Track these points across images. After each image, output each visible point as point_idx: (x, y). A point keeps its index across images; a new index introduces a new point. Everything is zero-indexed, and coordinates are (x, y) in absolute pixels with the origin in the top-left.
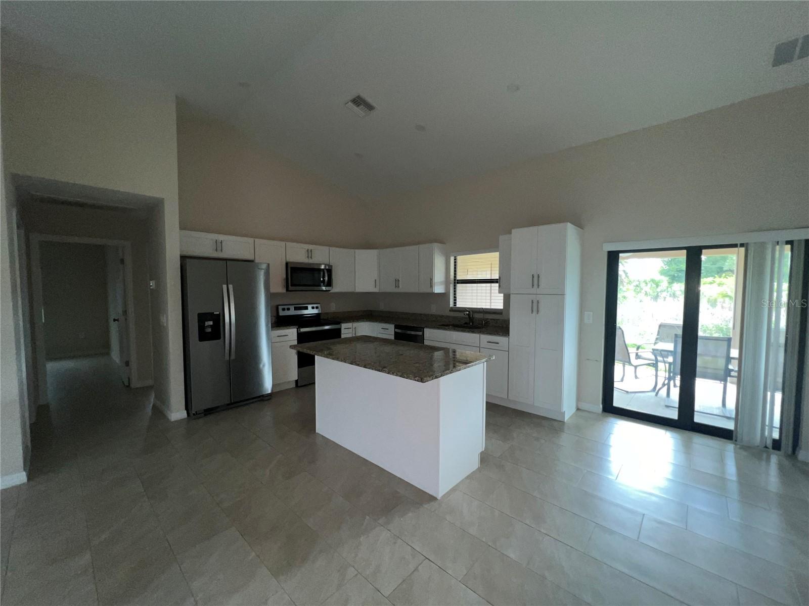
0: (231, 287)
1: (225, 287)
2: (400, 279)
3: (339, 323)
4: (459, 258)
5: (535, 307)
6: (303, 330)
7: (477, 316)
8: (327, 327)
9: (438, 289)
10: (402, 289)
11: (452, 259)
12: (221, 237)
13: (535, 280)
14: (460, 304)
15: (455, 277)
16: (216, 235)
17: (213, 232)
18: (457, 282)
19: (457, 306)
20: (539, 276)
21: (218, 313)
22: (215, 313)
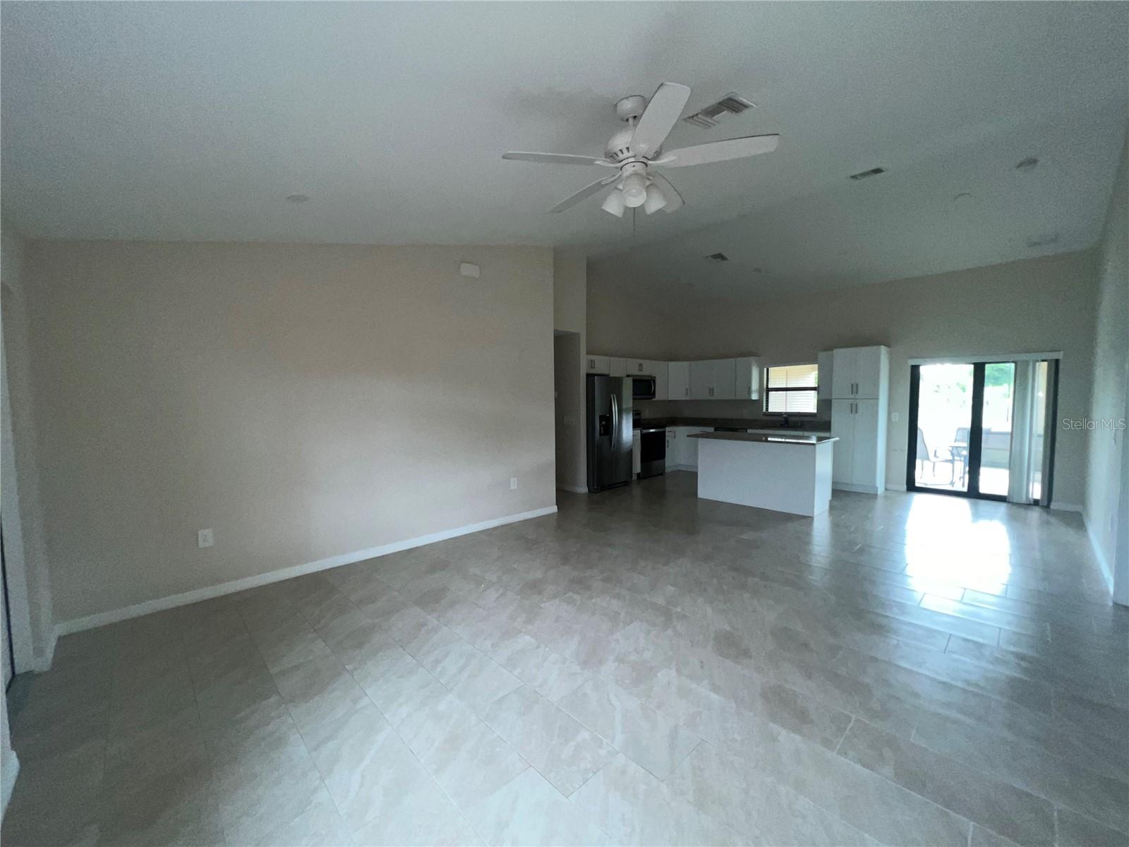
0: (615, 396)
2: (715, 388)
3: (664, 426)
4: (771, 369)
5: (854, 409)
6: (645, 431)
7: (793, 419)
8: (652, 431)
9: (755, 397)
10: (717, 396)
11: (765, 369)
13: (855, 388)
14: (772, 409)
15: (767, 385)
18: (768, 390)
19: (770, 411)
20: (857, 385)
21: (608, 416)
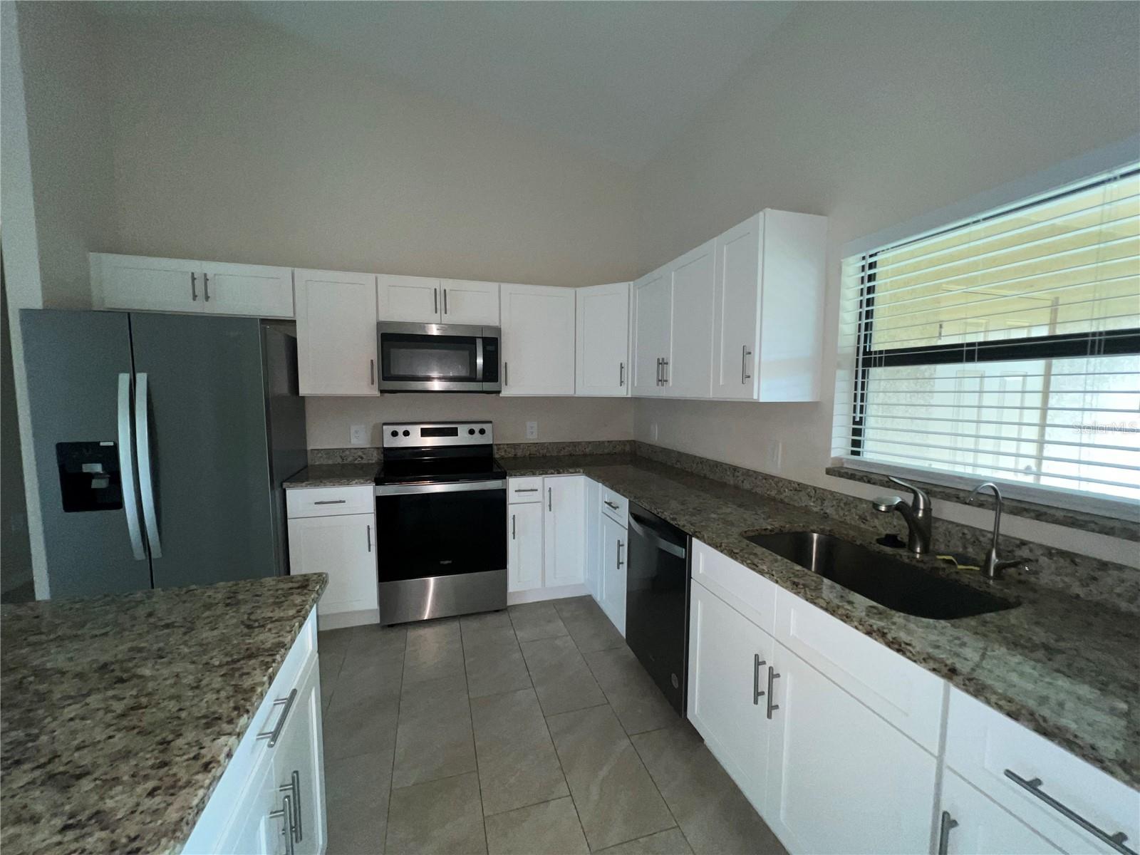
0: (142, 379)
1: (124, 379)
12: (210, 268)
14: (876, 452)
16: (197, 262)
17: (191, 256)
18: (874, 357)
21: (112, 444)
22: (102, 444)
